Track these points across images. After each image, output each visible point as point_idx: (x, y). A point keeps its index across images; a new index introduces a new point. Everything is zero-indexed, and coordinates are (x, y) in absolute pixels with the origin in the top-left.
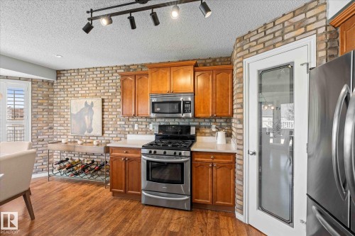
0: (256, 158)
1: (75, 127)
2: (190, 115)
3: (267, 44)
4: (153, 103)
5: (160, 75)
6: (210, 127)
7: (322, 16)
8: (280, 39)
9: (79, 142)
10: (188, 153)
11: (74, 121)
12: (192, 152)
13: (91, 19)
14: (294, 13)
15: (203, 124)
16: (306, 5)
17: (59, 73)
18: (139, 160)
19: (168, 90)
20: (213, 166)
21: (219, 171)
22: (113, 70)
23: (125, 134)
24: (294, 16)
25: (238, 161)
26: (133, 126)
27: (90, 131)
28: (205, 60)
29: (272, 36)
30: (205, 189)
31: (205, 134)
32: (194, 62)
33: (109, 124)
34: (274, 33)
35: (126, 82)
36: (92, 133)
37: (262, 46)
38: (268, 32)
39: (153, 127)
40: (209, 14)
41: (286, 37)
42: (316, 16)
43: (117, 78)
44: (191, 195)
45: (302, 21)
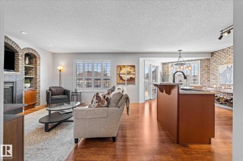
1: (221, 80)
13: (222, 34)
27: (230, 82)
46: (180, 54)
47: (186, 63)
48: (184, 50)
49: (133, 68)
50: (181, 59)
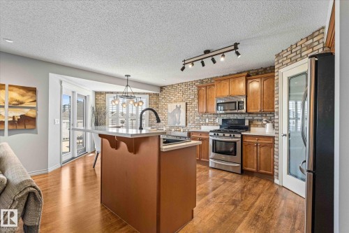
0: (286, 138)
1: (170, 121)
2: (244, 111)
3: (292, 59)
4: (218, 104)
5: (222, 85)
6: (261, 120)
7: (321, 41)
8: (299, 56)
9: (173, 130)
10: (239, 136)
11: (169, 118)
12: (242, 135)
13: (184, 64)
14: (307, 39)
15: (256, 118)
16: (313, 33)
17: (162, 88)
18: (208, 140)
19: (228, 94)
20: (257, 145)
21: (262, 149)
22: (192, 83)
23: (200, 125)
24: (307, 40)
25: (276, 142)
26: (205, 121)
27: (179, 123)
28: (258, 70)
29: (295, 54)
30: (252, 161)
31: (257, 126)
32: (246, 74)
33: (190, 118)
34: (296, 51)
35: (200, 91)
36: (180, 125)
37: (289, 60)
38: (293, 51)
39: (219, 121)
40: (240, 56)
41: (303, 54)
42: (318, 41)
43: (195, 89)
44: (242, 164)
45: (311, 44)
46: (127, 81)
47: (136, 96)
48: (133, 77)
49: (30, 94)
50: (129, 90)
